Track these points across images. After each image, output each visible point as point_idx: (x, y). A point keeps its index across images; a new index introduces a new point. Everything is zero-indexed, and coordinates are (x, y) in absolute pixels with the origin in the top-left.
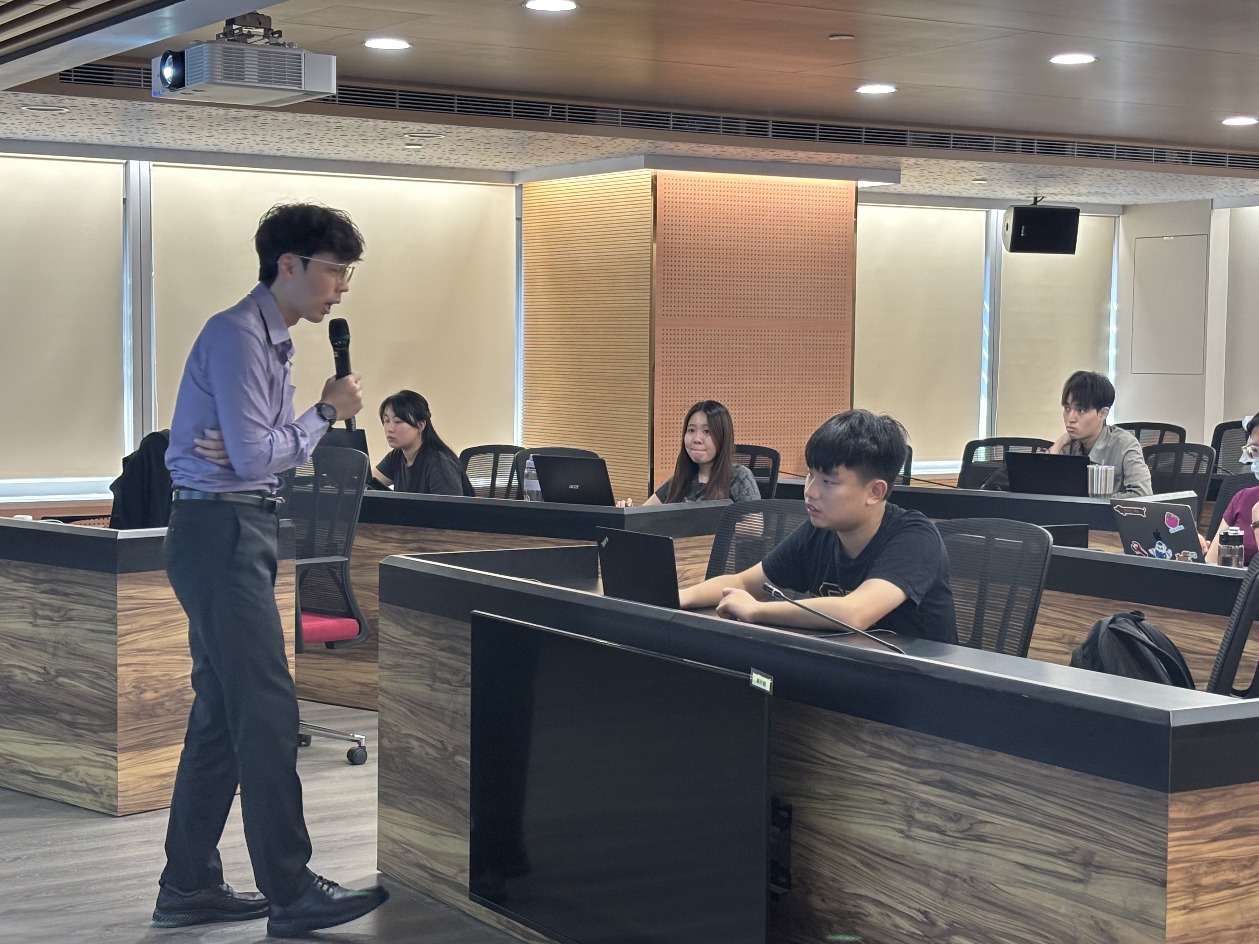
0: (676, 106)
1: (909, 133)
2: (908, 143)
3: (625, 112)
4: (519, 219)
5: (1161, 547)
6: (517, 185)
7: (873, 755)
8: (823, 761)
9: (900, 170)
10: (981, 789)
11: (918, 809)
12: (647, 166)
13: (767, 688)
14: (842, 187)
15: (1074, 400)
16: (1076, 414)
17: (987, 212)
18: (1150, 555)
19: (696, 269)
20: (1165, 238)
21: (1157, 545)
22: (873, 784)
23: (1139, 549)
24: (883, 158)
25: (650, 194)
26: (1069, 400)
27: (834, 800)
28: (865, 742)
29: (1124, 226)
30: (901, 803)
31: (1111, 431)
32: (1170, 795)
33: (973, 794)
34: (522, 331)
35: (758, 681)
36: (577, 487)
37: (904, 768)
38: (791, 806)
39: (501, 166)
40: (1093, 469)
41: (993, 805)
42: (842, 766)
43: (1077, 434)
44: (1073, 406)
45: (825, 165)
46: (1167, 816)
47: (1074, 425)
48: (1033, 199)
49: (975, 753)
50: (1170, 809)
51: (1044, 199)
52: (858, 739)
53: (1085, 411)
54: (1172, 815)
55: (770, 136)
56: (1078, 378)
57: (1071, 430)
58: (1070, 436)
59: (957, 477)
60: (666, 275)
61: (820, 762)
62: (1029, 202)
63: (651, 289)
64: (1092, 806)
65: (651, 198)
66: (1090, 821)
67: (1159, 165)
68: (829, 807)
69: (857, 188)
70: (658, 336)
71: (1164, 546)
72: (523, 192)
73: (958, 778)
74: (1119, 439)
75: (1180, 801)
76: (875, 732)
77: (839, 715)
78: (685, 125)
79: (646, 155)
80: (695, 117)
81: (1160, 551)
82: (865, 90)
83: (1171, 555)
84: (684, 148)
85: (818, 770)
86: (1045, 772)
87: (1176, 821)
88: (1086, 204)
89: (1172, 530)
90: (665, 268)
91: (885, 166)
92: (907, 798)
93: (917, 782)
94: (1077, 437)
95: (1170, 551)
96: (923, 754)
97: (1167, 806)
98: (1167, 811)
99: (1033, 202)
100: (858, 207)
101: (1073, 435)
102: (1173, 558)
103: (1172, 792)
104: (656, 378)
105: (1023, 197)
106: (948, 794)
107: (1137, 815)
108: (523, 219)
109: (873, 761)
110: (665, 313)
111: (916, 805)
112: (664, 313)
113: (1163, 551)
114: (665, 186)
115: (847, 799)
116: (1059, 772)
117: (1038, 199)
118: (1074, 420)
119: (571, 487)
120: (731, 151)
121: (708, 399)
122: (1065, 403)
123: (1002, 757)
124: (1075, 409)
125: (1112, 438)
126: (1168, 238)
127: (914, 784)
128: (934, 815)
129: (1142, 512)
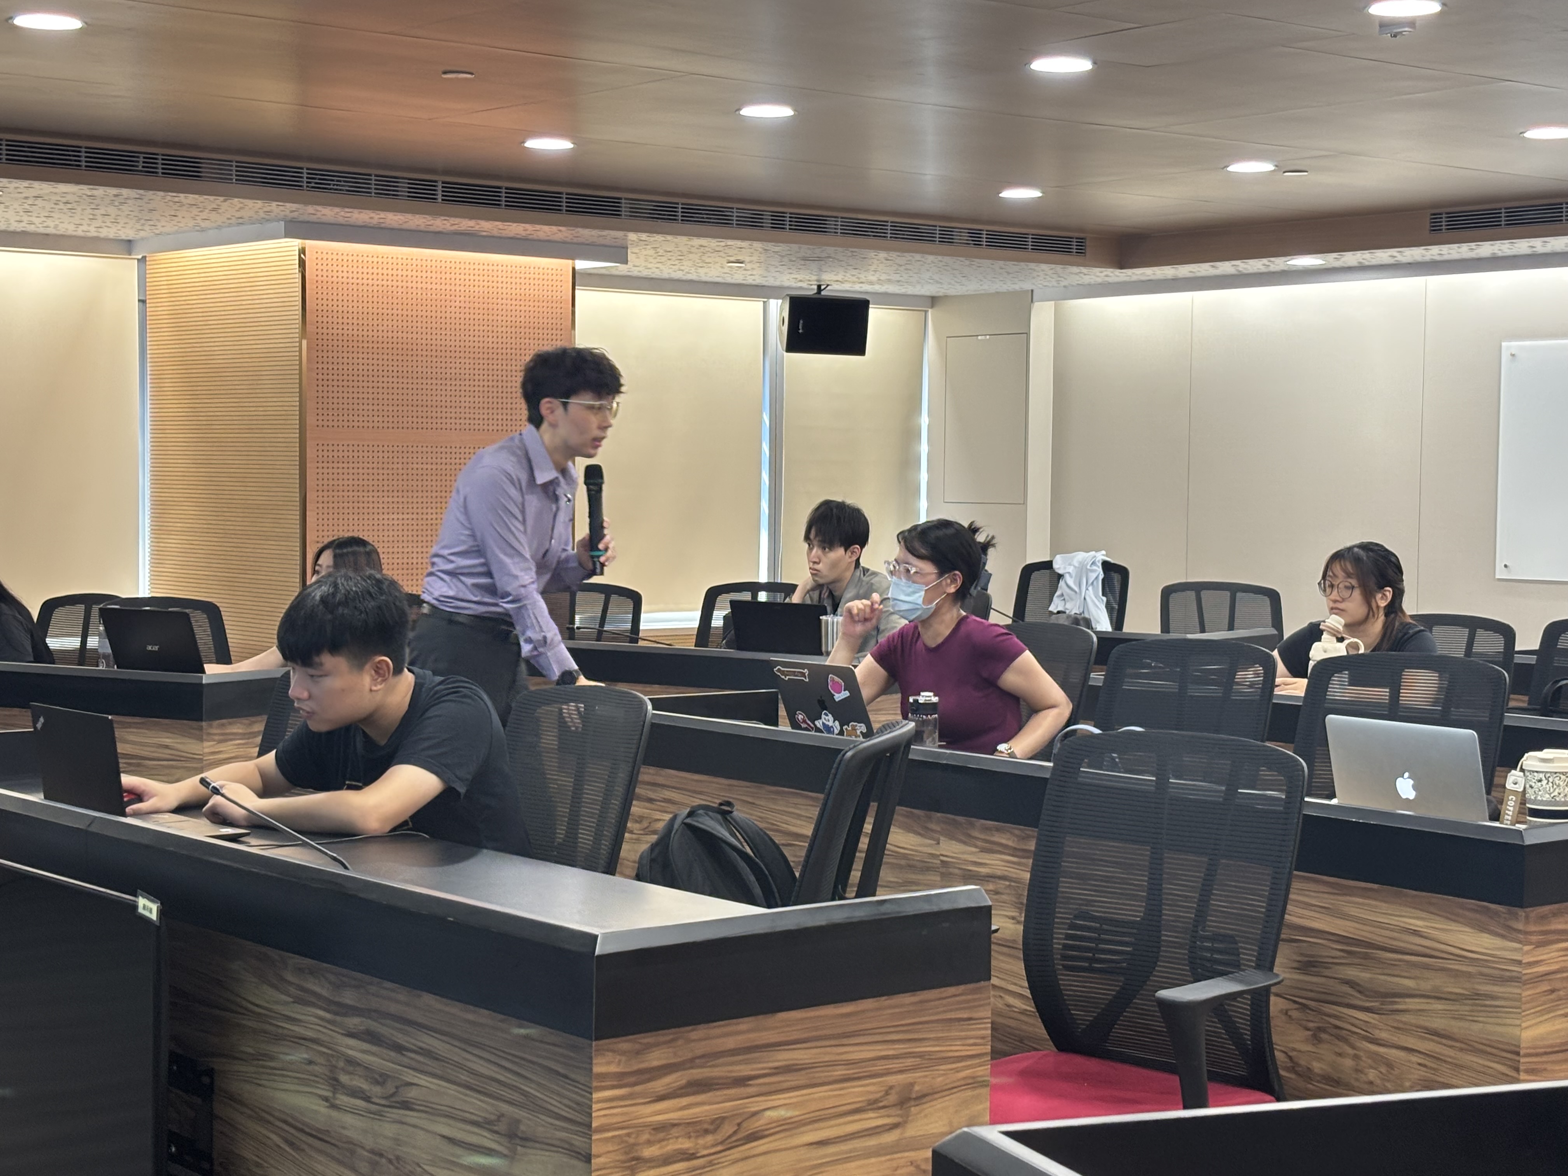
0: (310, 159)
1: (623, 201)
2: (623, 213)
3: (240, 165)
4: (142, 302)
5: (827, 719)
6: (140, 257)
7: (298, 1001)
8: (246, 1009)
9: (627, 248)
10: (407, 1042)
11: (343, 1069)
12: (289, 234)
13: (154, 916)
14: (550, 267)
15: (816, 535)
16: (820, 552)
17: (764, 302)
18: (818, 730)
19: (361, 367)
20: (979, 338)
21: (823, 716)
22: (297, 1038)
23: (804, 721)
24: (595, 233)
25: (297, 271)
26: (812, 536)
27: (258, 1060)
28: (290, 983)
29: (932, 320)
30: (324, 1063)
31: (864, 575)
32: (594, 1043)
33: (399, 1049)
34: (148, 446)
35: (144, 907)
36: (156, 648)
37: (328, 1016)
38: (213, 1069)
39: (109, 232)
40: (827, 621)
41: (419, 1062)
42: (265, 1015)
43: (821, 577)
44: (815, 543)
45: (525, 239)
46: (591, 1069)
47: (816, 567)
48: (816, 287)
49: (402, 994)
50: (594, 1061)
51: (829, 288)
52: (283, 979)
53: (830, 549)
54: (597, 1069)
55: (440, 200)
56: (823, 508)
57: (815, 573)
58: (814, 580)
59: (696, 633)
60: (320, 375)
61: (246, 1012)
62: (811, 291)
63: (300, 392)
64: (517, 1060)
65: (298, 276)
66: (514, 1078)
67: (945, 247)
68: (252, 1069)
69: (574, 269)
70: (310, 453)
71: (830, 717)
72: (148, 267)
73: (385, 1028)
74: (872, 584)
75: (608, 1050)
76: (300, 970)
77: (264, 949)
78: (329, 184)
79: (285, 222)
80: (343, 175)
81: (827, 723)
82: (532, 144)
83: (839, 728)
84: (328, 213)
85: (244, 1022)
86: (470, 1017)
87: (603, 1076)
88: (875, 294)
89: (838, 697)
90: (318, 365)
91: (602, 241)
92: (332, 1056)
93: (342, 1034)
94: (821, 581)
95: (837, 723)
96: (349, 997)
97: (591, 1058)
98: (591, 1064)
99: (815, 291)
100: (577, 292)
101: (817, 579)
102: (841, 733)
103: (596, 1039)
104: (309, 506)
105: (804, 285)
106: (374, 1049)
107: (561, 1070)
108: (148, 301)
109: (298, 1007)
110: (320, 423)
111: (341, 1064)
112: (318, 423)
113: (830, 724)
114: (317, 261)
115: (272, 1058)
116: (483, 1016)
117: (823, 287)
118: (817, 560)
119: (149, 648)
120: (393, 219)
121: (350, 534)
122: (807, 538)
123: (429, 1000)
124: (819, 546)
125: (864, 584)
126: (983, 337)
127: (339, 1036)
128: (360, 1076)
129: (803, 675)
